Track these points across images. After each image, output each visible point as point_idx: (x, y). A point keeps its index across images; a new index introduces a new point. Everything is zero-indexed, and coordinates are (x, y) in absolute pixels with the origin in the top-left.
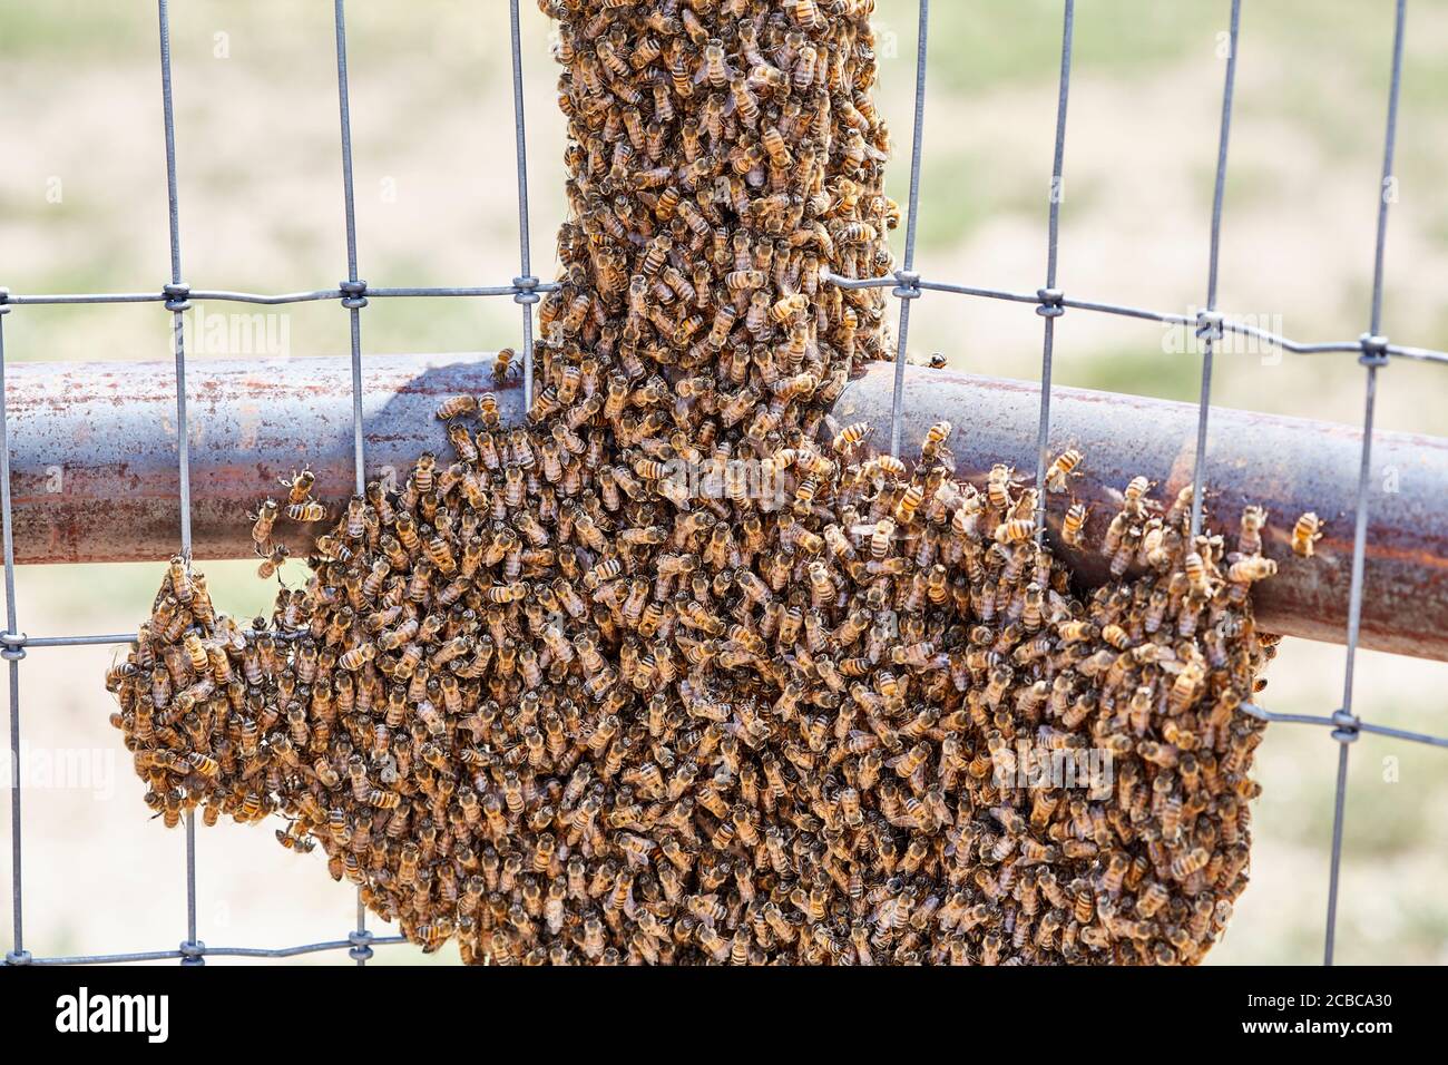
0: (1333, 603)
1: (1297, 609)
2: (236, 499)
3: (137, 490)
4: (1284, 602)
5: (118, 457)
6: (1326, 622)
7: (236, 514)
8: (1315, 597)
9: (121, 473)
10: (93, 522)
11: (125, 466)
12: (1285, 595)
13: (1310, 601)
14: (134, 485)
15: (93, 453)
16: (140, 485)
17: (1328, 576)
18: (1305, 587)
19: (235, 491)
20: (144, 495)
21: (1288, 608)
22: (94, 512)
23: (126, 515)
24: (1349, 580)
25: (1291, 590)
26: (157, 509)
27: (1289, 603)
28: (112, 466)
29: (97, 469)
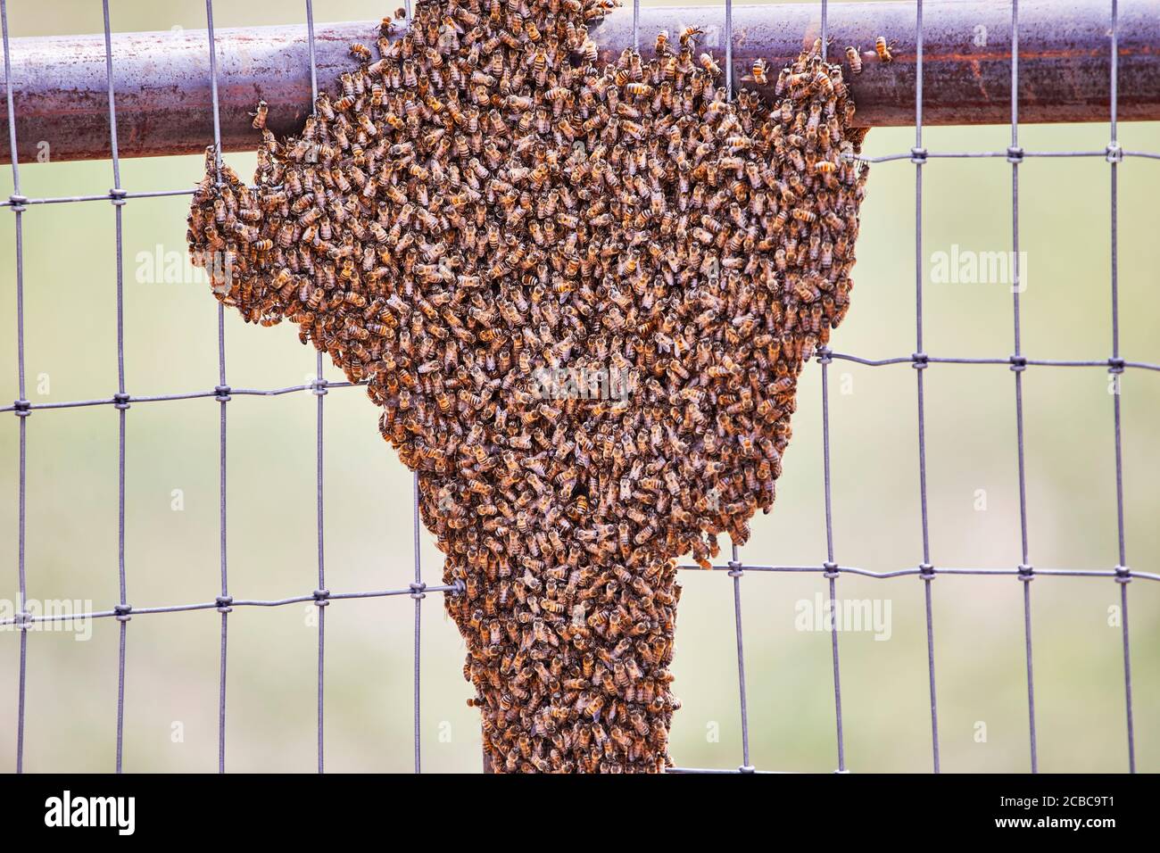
0: (905, 93)
1: (885, 101)
2: (241, 106)
3: (184, 101)
4: (876, 98)
5: (172, 82)
6: (901, 107)
7: (242, 115)
8: (895, 91)
9: (174, 91)
10: (157, 123)
11: (176, 87)
12: (877, 94)
13: (892, 95)
14: (182, 98)
15: (157, 79)
16: (186, 99)
17: (901, 77)
18: (888, 86)
19: (241, 101)
20: (187, 104)
21: (880, 101)
22: (158, 116)
23: (177, 118)
24: (915, 77)
25: (881, 89)
26: (196, 113)
27: (880, 98)
28: (169, 87)
29: (160, 89)
